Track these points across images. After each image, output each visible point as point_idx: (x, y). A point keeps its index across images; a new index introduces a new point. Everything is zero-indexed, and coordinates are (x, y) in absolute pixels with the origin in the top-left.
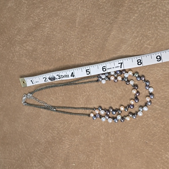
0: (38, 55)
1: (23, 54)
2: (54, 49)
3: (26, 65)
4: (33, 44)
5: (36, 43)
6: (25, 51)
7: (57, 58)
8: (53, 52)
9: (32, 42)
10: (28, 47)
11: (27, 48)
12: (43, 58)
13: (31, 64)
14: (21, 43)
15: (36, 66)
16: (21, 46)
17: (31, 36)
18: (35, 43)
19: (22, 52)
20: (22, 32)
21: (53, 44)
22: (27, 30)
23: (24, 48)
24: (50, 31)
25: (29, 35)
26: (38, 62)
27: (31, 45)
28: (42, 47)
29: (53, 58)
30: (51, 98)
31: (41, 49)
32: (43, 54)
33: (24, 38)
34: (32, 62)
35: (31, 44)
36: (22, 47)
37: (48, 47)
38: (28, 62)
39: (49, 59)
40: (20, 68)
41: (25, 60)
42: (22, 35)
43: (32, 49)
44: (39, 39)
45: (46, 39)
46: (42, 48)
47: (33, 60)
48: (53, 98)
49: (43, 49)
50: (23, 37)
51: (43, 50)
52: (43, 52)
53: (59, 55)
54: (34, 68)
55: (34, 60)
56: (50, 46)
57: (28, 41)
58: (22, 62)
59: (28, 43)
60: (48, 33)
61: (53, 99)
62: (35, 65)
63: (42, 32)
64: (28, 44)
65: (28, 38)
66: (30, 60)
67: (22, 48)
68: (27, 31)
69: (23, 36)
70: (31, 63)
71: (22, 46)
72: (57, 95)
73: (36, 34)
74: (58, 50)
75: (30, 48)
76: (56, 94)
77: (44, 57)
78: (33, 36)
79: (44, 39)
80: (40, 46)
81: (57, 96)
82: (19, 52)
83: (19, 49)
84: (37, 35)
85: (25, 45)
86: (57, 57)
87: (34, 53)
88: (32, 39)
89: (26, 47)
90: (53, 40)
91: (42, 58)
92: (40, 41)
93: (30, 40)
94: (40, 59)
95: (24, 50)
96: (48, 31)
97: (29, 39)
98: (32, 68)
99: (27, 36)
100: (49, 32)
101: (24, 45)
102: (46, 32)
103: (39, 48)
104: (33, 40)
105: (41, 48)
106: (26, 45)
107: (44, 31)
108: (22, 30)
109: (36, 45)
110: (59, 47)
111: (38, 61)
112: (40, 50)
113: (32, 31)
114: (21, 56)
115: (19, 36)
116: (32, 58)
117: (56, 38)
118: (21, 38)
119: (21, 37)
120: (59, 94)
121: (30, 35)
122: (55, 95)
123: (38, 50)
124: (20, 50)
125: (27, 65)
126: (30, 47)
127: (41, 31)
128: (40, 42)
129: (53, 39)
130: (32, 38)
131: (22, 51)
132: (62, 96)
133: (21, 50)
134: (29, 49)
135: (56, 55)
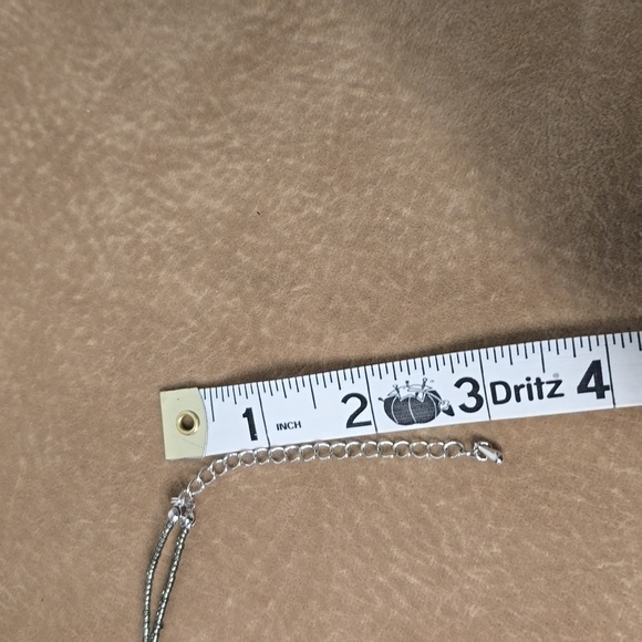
0: (281, 255)
1: (158, 247)
2: (407, 212)
3: (183, 324)
4: (236, 173)
5: (257, 166)
6: (172, 225)
7: (431, 277)
8: (398, 231)
9: (230, 160)
10: (196, 196)
11: (190, 204)
12: (320, 275)
13: (225, 316)
14: (140, 168)
15: (265, 331)
16: (140, 192)
17: (218, 115)
18: (248, 170)
19: (155, 233)
20: (146, 88)
21: (392, 173)
22: (187, 78)
23: (169, 203)
24: (368, 82)
25: (199, 115)
26: (282, 305)
27: (219, 182)
28: (305, 194)
29: (396, 276)
30: (395, 570)
31: (298, 210)
32: (317, 248)
33: (163, 132)
34: (230, 304)
35: (219, 174)
36: (150, 193)
37: (351, 196)
38: (199, 298)
39: (364, 282)
40: (135, 344)
41: (175, 287)
42: (149, 113)
43: (227, 210)
44: (283, 143)
45: (337, 139)
46: (304, 201)
47: (238, 292)
48: (414, 570)
49: (319, 211)
50: (159, 126)
51: (315, 219)
52: (320, 234)
53: (445, 254)
54: (247, 348)
55: (249, 289)
56: (369, 193)
57: (196, 156)
58: (153, 304)
59: (197, 168)
60: (349, 100)
61: (413, 580)
62: (256, 322)
63: (302, 94)
64: (199, 177)
65: (193, 135)
66: (214, 285)
67: (152, 200)
68: (186, 84)
69: (156, 118)
70: (224, 309)
71: (152, 185)
72: (448, 552)
73: (254, 107)
74: (440, 215)
75: (216, 204)
76: (436, 542)
77: (328, 269)
78: (236, 122)
79: (325, 137)
80: (291, 191)
81: (442, 558)
82: (129, 232)
83: (127, 211)
84: (266, 108)
85: (171, 179)
86: (426, 268)
87: (248, 238)
88: (230, 137)
89: (181, 199)
90: (398, 150)
91: (312, 273)
92: (287, 155)
93: (209, 147)
94: (293, 284)
95: (171, 215)
96: (356, 85)
97: (203, 140)
98: (232, 346)
99: (189, 116)
100: (361, 93)
101: (163, 180)
102: (338, 88)
103: (283, 204)
104: (236, 143)
105: (296, 202)
106: (182, 181)
107: (317, 81)
108: (145, 77)
109: (258, 182)
110: (444, 200)
111: (276, 296)
112: (293, 219)
113: (223, 84)
114: (146, 258)
115: (129, 118)
116: (233, 278)
117: (416, 134)
118: (141, 134)
119: (140, 126)
120: (457, 548)
121: (210, 114)
122: (422, 547)
123: (276, 219)
124: (132, 213)
125: (193, 323)
126: (215, 196)
127: (299, 85)
128: (291, 162)
129: (394, 142)
130: (230, 130)
131: (151, 224)
132: (484, 562)
133: (145, 218)
134: (208, 211)
135: (419, 256)
